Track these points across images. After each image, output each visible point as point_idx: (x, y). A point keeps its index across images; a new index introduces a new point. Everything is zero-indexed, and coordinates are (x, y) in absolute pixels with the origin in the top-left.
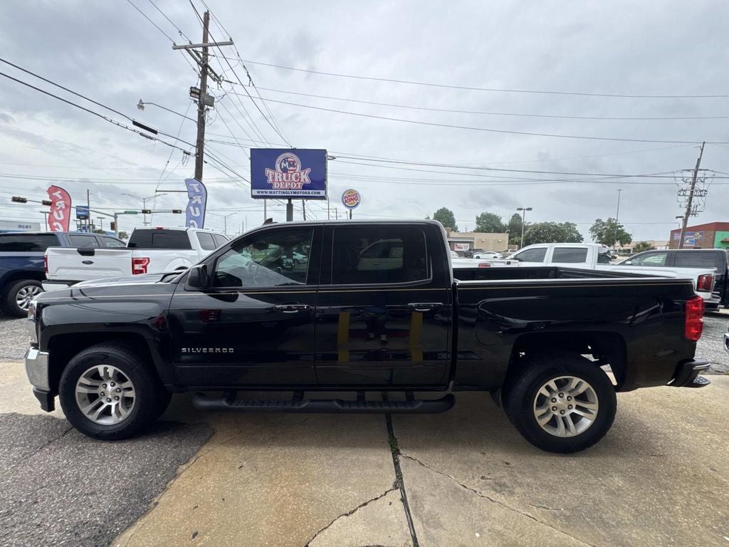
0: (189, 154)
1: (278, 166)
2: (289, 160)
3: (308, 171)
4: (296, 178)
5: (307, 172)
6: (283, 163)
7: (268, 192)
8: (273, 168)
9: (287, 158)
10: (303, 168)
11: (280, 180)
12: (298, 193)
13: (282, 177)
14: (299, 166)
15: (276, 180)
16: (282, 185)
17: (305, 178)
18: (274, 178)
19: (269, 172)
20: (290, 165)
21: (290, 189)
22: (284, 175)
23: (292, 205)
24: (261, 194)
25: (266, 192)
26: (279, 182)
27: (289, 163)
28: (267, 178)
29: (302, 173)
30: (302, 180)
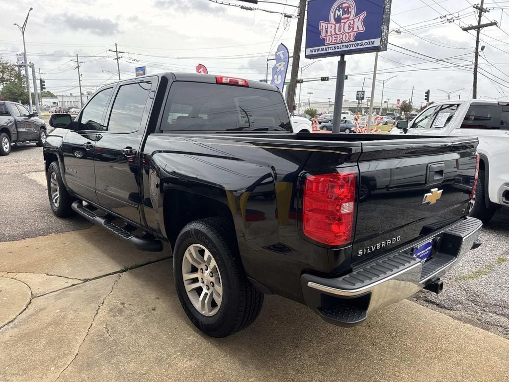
0: (290, 17)
1: (332, 16)
2: (344, 5)
3: (363, 16)
4: (349, 27)
5: (361, 17)
6: (337, 11)
7: (320, 50)
8: (327, 20)
9: (342, 4)
10: (357, 14)
11: (333, 33)
12: (350, 46)
13: (335, 29)
14: (353, 11)
15: (329, 34)
16: (334, 39)
17: (359, 26)
18: (326, 32)
19: (323, 25)
20: (344, 12)
21: (342, 43)
22: (337, 25)
23: (345, 62)
24: (313, 53)
25: (318, 50)
26: (331, 36)
27: (344, 10)
28: (319, 33)
29: (356, 20)
30: (356, 29)
